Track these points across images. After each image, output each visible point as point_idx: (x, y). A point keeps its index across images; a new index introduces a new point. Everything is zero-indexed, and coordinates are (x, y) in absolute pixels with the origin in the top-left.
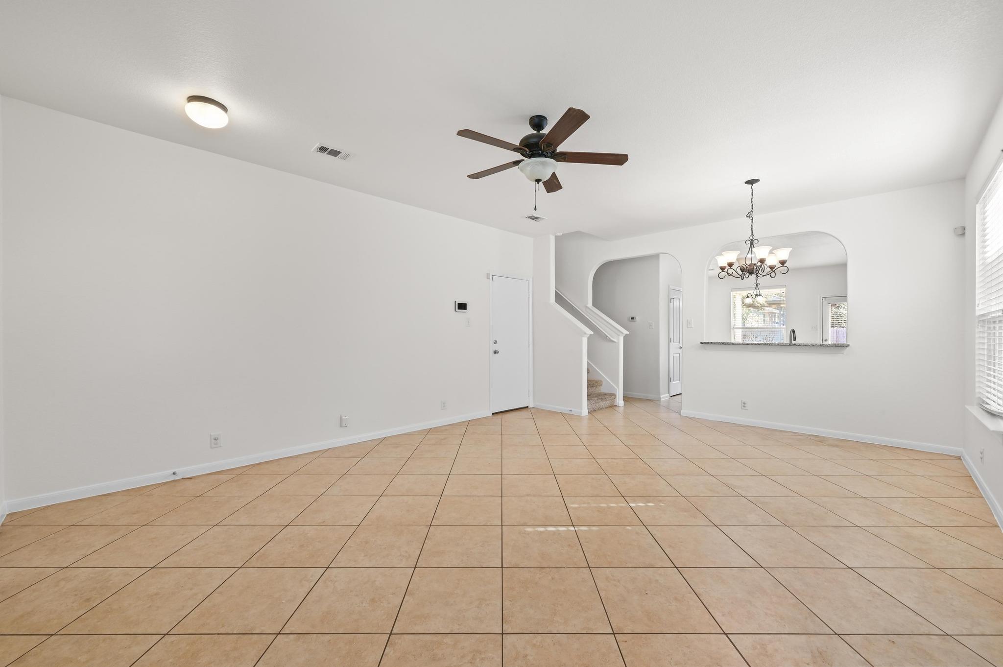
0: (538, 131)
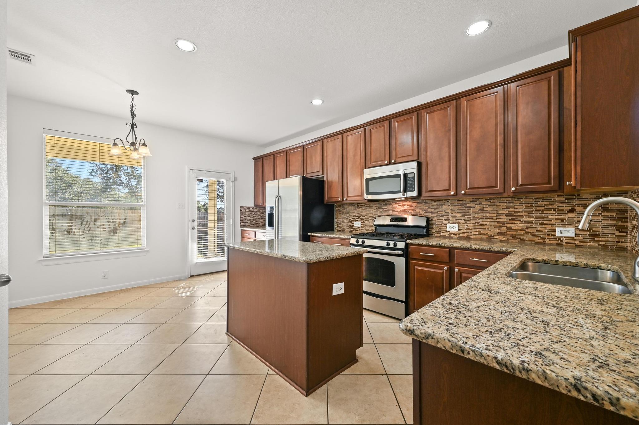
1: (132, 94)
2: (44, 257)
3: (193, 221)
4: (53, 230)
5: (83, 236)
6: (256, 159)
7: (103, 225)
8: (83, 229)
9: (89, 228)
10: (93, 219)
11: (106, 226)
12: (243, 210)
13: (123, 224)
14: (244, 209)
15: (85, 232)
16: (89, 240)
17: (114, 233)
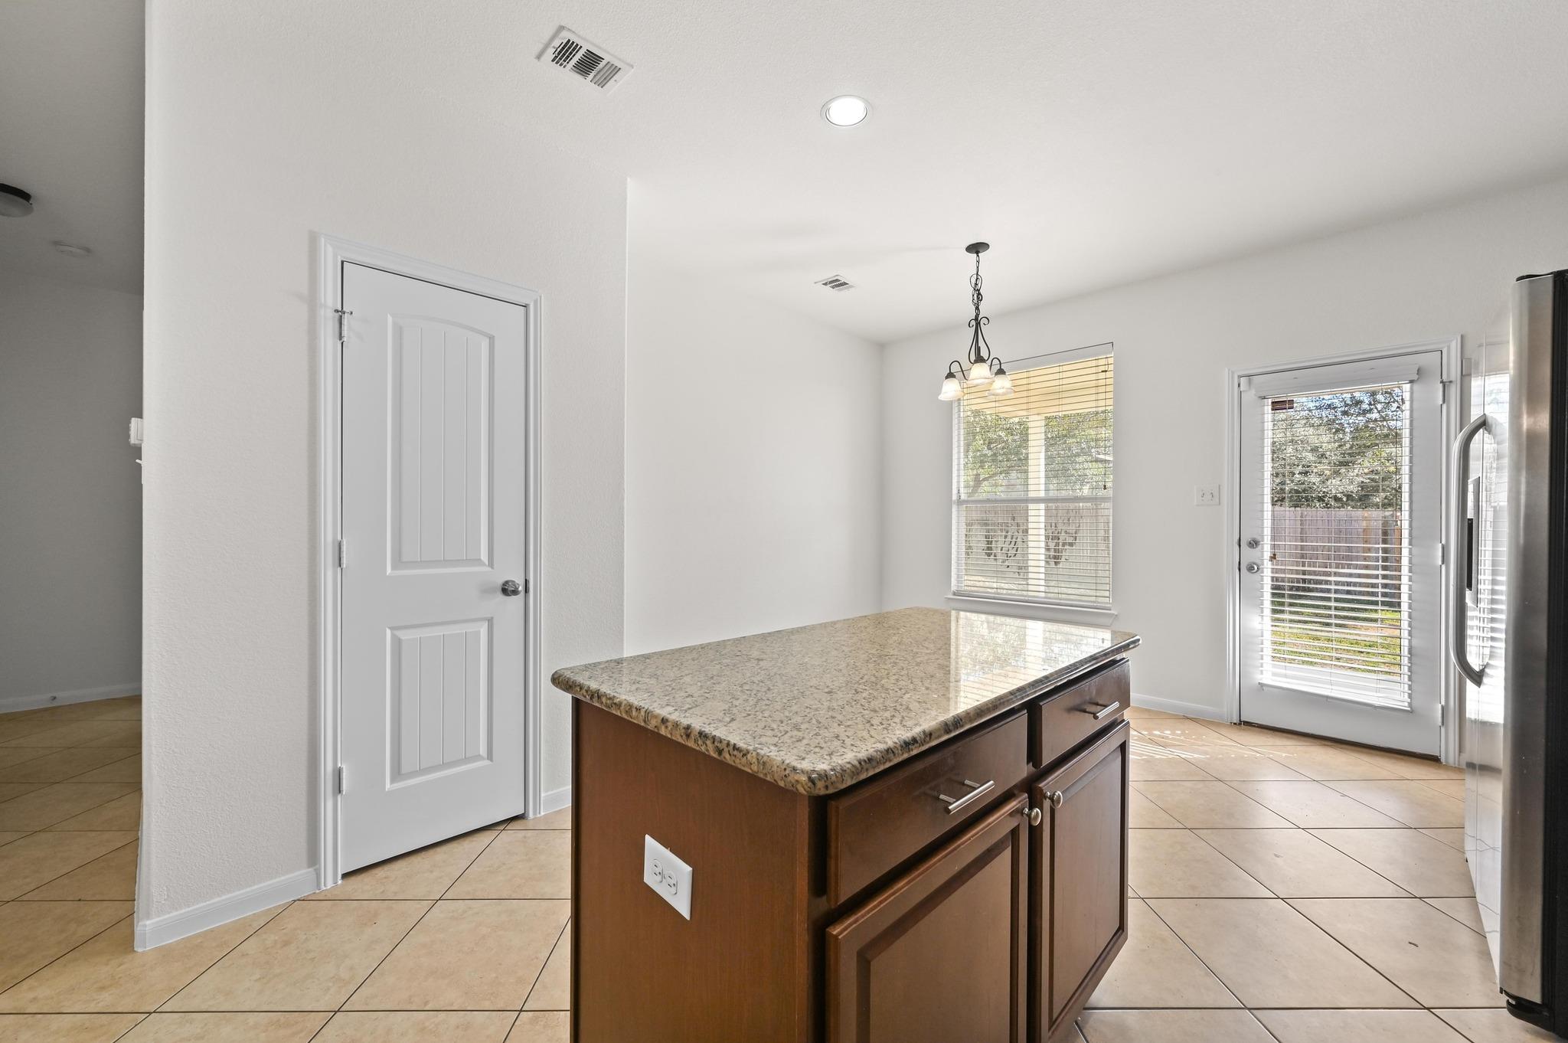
1: (977, 253)
2: (954, 594)
4: (970, 547)
5: (1007, 563)
8: (1007, 549)
9: (1015, 549)
10: (1020, 531)
15: (1009, 555)
16: (1014, 572)
17: (1056, 563)
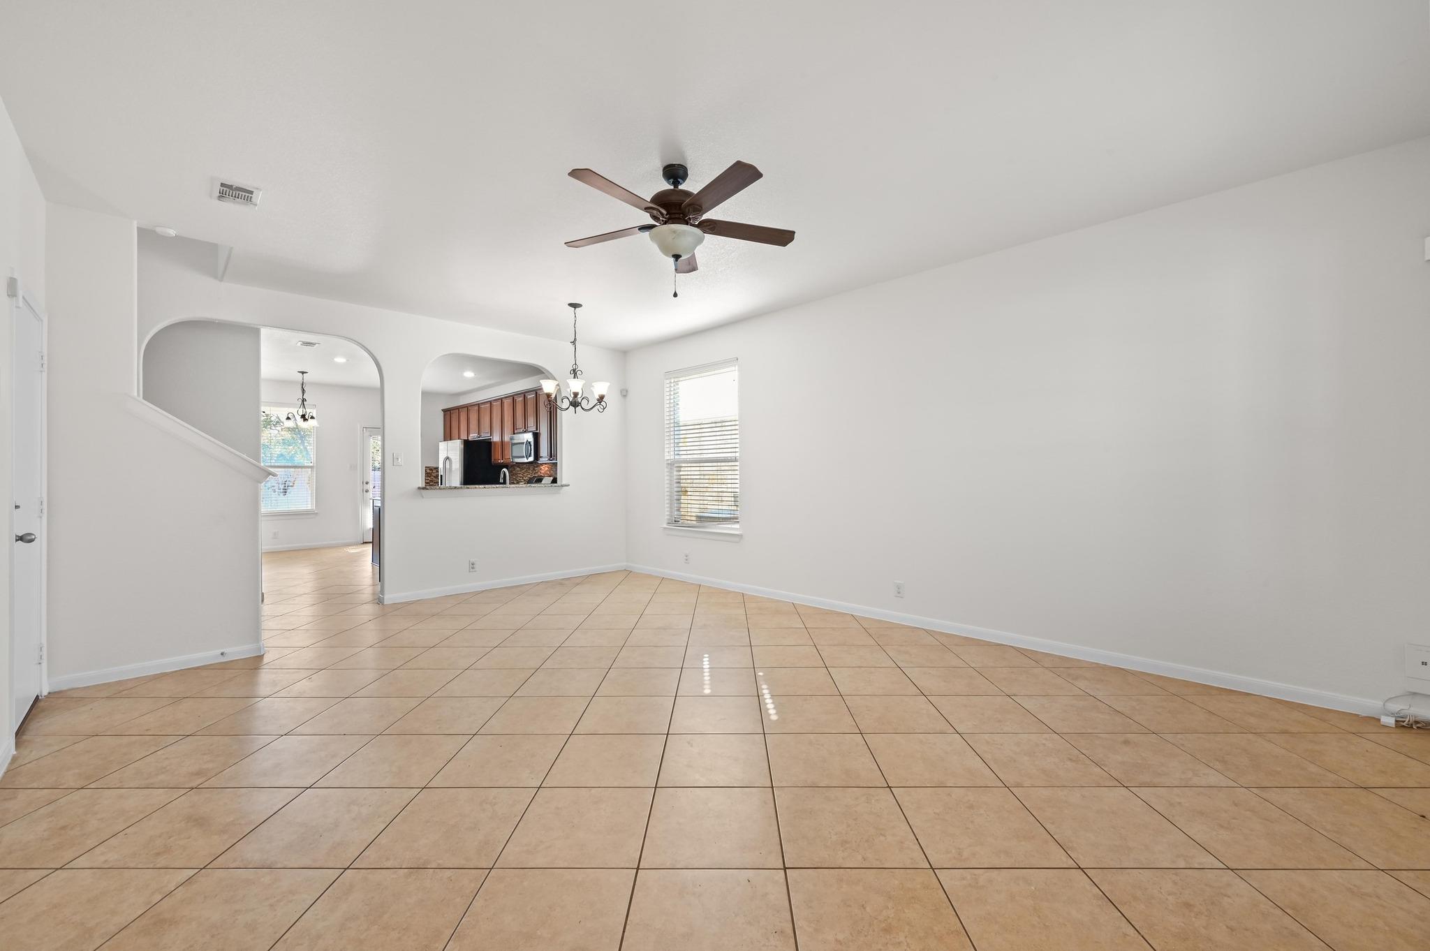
0: (676, 184)
3: (367, 483)
6: (445, 411)
7: (273, 486)
11: (276, 488)
12: (428, 471)
13: (292, 486)
14: (431, 470)
